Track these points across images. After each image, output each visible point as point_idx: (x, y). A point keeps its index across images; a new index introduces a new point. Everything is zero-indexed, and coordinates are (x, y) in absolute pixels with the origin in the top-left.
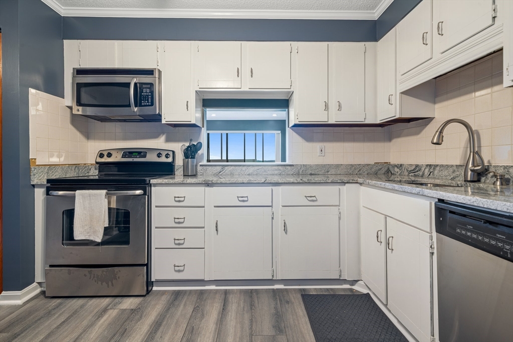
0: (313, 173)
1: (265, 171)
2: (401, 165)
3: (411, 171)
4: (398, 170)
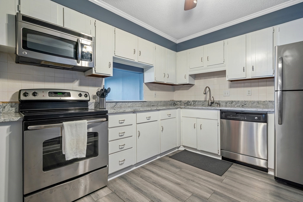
0: (153, 105)
1: (136, 105)
2: (181, 101)
3: (185, 103)
4: (179, 103)
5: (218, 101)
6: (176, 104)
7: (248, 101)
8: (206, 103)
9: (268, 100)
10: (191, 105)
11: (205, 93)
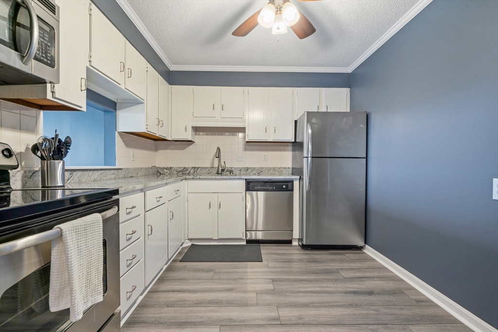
0: (132, 175)
1: (106, 176)
2: (171, 168)
3: (179, 171)
4: (168, 171)
5: (231, 168)
6: (162, 173)
7: (264, 168)
8: (214, 171)
9: (283, 167)
10: (189, 173)
11: (217, 156)
